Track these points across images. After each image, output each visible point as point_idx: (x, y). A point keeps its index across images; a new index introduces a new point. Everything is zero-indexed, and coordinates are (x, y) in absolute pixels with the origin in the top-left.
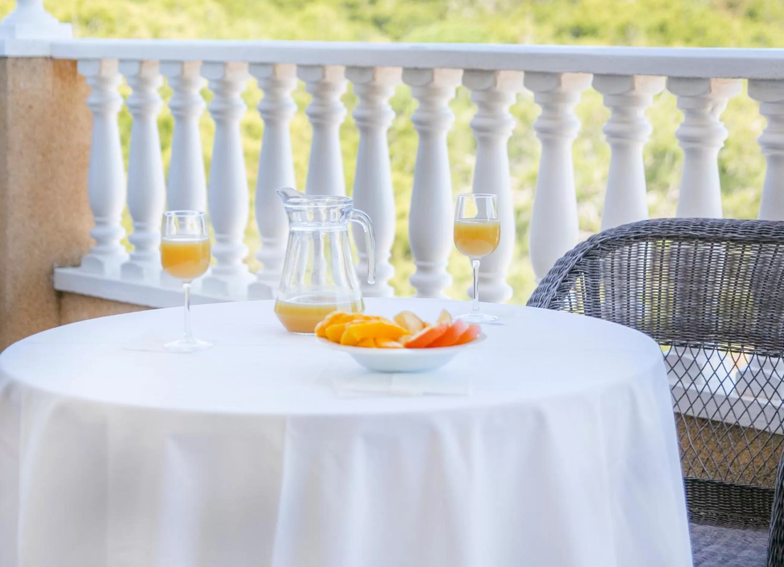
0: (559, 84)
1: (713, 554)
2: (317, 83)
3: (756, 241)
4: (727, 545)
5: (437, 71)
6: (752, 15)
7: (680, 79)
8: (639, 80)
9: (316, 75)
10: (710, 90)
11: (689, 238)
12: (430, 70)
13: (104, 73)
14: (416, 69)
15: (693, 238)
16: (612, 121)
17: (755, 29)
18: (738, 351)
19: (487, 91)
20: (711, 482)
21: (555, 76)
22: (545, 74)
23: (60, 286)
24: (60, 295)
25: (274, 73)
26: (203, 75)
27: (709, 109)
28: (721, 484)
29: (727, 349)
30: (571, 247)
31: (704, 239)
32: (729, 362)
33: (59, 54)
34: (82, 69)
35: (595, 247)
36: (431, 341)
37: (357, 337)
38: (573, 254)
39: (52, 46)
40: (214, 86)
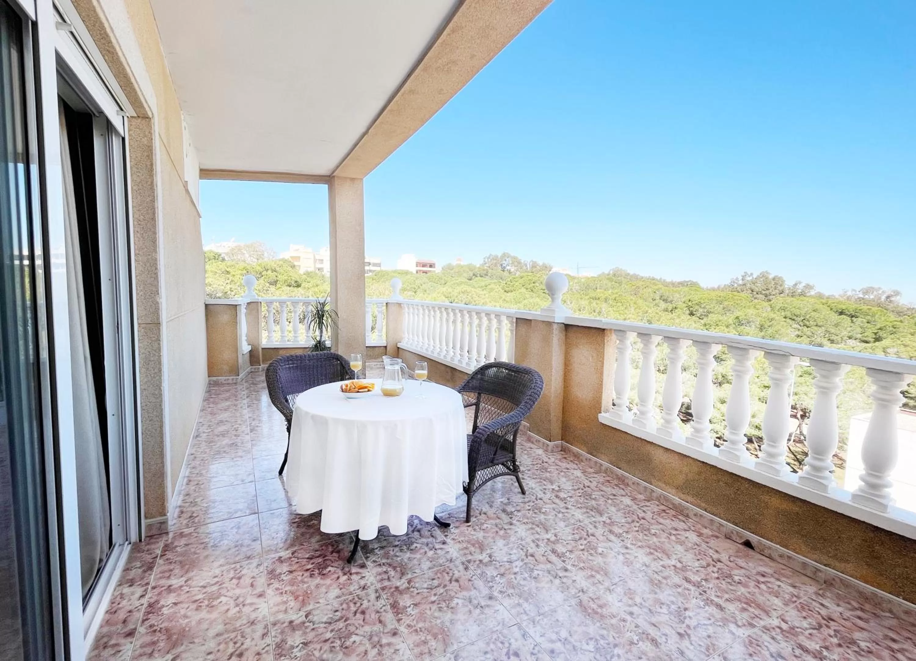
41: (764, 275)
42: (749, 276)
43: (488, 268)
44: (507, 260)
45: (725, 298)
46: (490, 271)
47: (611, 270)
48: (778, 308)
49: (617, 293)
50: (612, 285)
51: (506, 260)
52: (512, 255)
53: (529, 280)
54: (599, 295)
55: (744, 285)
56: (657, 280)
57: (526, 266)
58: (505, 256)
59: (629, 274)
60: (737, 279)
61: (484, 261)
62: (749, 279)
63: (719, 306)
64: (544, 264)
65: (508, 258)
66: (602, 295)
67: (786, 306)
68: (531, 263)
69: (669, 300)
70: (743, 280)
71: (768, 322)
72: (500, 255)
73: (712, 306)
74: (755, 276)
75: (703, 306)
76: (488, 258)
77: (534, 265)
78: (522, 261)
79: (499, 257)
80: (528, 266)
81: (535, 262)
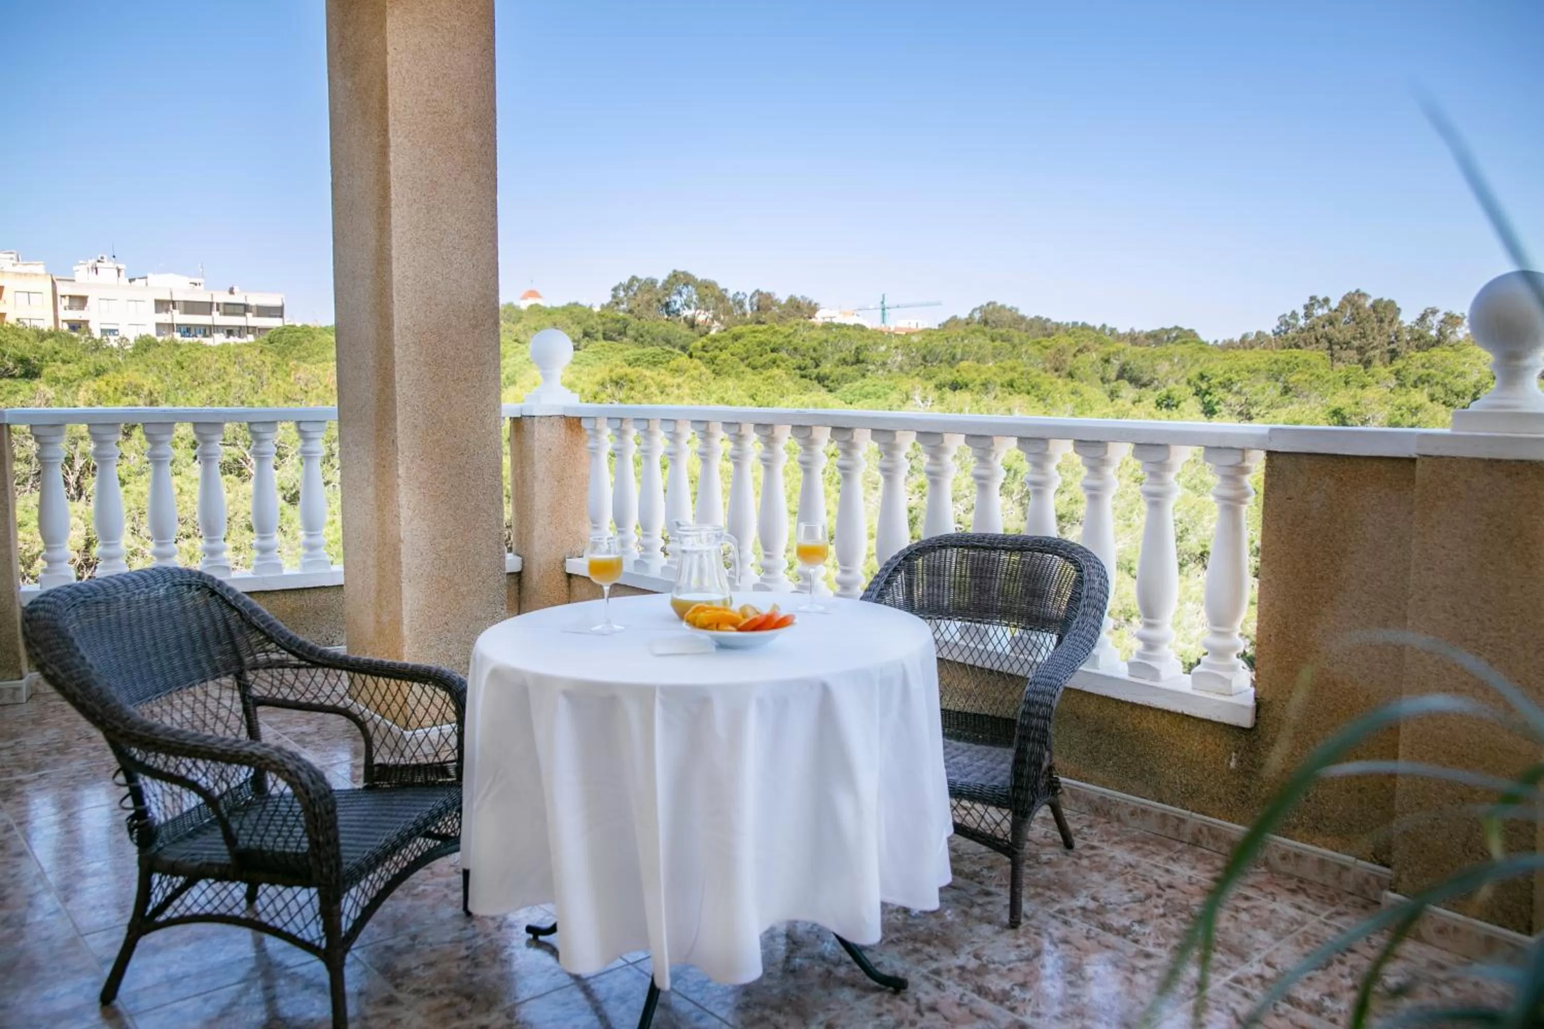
0: (894, 437)
1: (980, 768)
2: (736, 434)
3: (1019, 550)
4: (991, 761)
5: (814, 429)
6: (1071, 375)
7: (973, 436)
8: (946, 437)
9: (735, 429)
10: (993, 444)
11: (975, 547)
12: (810, 427)
13: (598, 427)
14: (800, 426)
15: (977, 547)
16: (929, 464)
17: (1072, 385)
18: (1007, 625)
19: (847, 442)
20: (987, 715)
21: (892, 433)
22: (884, 431)
23: (568, 571)
24: (570, 576)
25: (708, 428)
26: (661, 428)
27: (993, 455)
28: (993, 717)
29: (999, 624)
30: (895, 553)
31: (985, 548)
32: (1000, 634)
33: (570, 414)
34: (584, 424)
35: (911, 553)
36: (753, 626)
37: (706, 623)
38: (896, 557)
39: (565, 408)
40: (669, 436)
41: (1352, 300)
42: (1321, 306)
43: (628, 316)
44: (685, 291)
45: (1288, 364)
46: (634, 322)
47: (974, 310)
48: (1413, 378)
49: (1013, 369)
50: (995, 348)
51: (680, 293)
52: (699, 277)
53: (760, 344)
54: (966, 377)
55: (1312, 328)
56: (1094, 328)
57: (741, 307)
58: (679, 279)
59: (1023, 318)
60: (1294, 315)
61: (614, 296)
62: (1320, 312)
63: (1274, 387)
64: (792, 300)
65: (686, 285)
66: (974, 375)
67: (1432, 371)
68: (755, 300)
69: (1146, 379)
70: (1307, 316)
71: (1407, 415)
72: (661, 277)
73: (1259, 386)
74: (1334, 304)
75: (1235, 389)
76: (628, 288)
77: (764, 303)
78: (730, 294)
79: (659, 284)
80: (747, 307)
81: (769, 296)
